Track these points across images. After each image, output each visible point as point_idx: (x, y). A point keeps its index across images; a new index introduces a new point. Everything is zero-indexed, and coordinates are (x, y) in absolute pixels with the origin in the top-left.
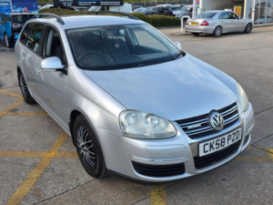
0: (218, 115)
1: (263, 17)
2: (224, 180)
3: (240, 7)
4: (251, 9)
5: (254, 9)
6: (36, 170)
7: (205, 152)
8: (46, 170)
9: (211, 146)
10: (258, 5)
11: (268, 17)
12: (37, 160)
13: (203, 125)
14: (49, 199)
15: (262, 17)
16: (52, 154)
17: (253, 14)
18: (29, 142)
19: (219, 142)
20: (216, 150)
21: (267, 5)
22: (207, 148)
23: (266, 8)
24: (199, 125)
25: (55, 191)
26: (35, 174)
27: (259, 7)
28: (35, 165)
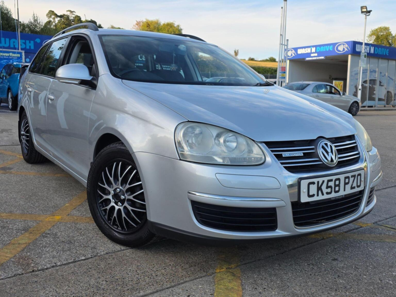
0: (329, 144)
1: (373, 99)
2: (335, 260)
3: (342, 83)
4: (356, 88)
5: (360, 87)
6: (27, 235)
7: (309, 196)
8: (44, 235)
9: (319, 189)
10: (365, 82)
11: (380, 100)
12: (30, 224)
13: (306, 155)
14: (43, 270)
15: (371, 99)
16: (57, 218)
17: (359, 93)
18: (22, 203)
19: (331, 184)
20: (326, 197)
21: (378, 83)
22: (313, 189)
23: (377, 87)
24: (301, 154)
25: (55, 260)
26: (24, 239)
27: (367, 85)
28: (26, 230)
